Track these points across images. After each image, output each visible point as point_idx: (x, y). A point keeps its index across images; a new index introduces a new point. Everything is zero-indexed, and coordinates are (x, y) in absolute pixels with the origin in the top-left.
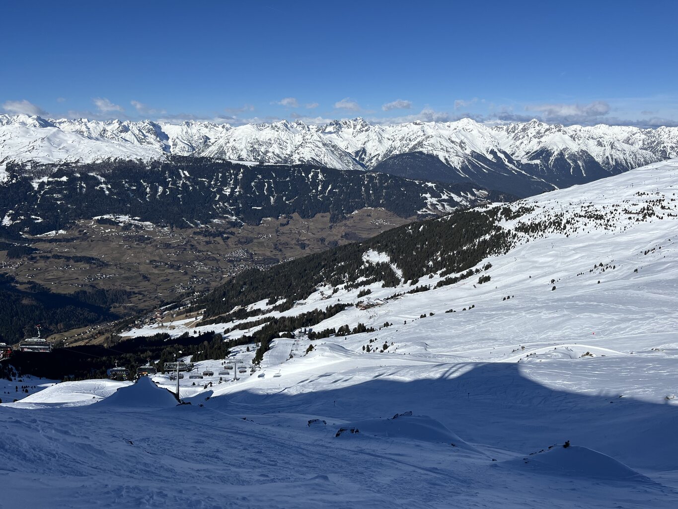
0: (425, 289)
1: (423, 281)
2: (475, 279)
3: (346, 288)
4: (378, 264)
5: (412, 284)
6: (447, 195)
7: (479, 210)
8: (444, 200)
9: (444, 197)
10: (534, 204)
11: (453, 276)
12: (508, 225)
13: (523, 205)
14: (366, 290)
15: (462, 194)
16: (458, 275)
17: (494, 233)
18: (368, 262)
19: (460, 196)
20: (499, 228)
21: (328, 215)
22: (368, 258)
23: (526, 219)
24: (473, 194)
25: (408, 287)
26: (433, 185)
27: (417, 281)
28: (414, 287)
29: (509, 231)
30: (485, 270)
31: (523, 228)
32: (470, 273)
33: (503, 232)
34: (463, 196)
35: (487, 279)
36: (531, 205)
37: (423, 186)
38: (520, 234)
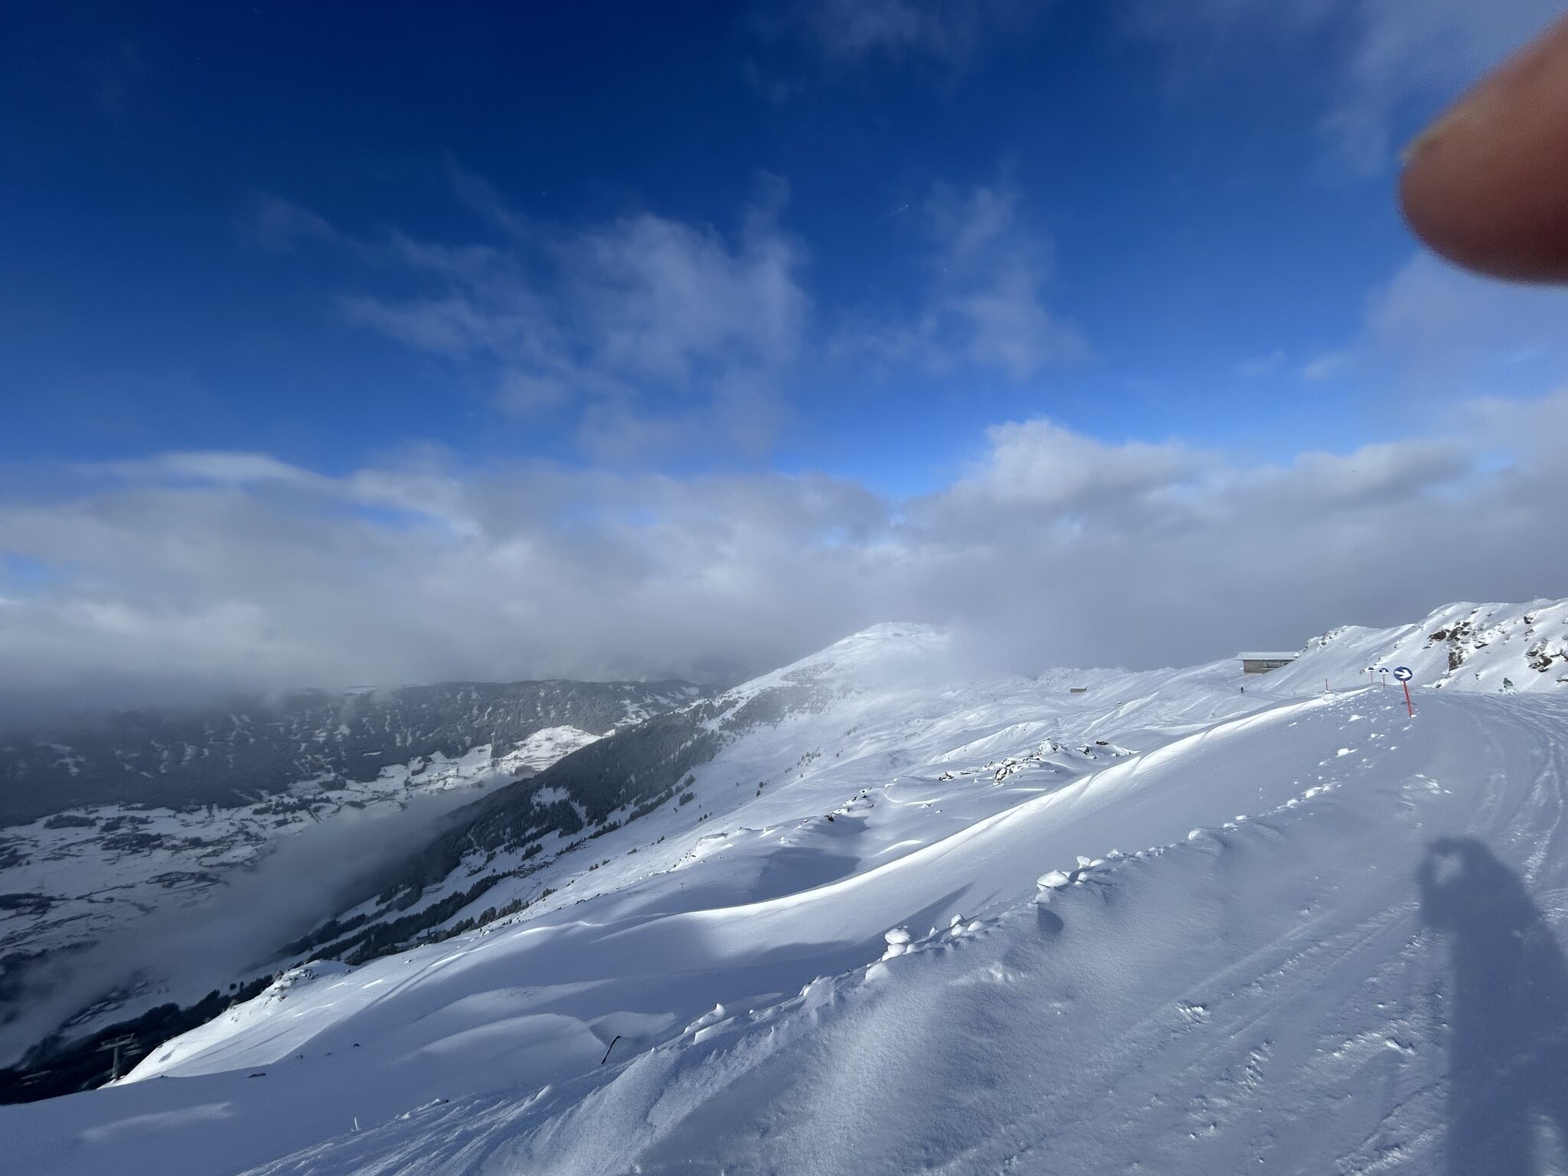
0: (614, 827)
2: (675, 800)
3: (506, 849)
4: (553, 804)
5: (597, 824)
7: (680, 712)
10: (737, 696)
11: (649, 802)
13: (727, 698)
14: (535, 846)
16: (655, 800)
17: (696, 737)
18: (538, 804)
21: (489, 748)
22: (538, 800)
25: (593, 829)
27: (605, 819)
28: (600, 828)
29: (713, 732)
30: (688, 786)
31: (727, 725)
32: (670, 795)
33: (706, 734)
35: (688, 798)
36: (734, 697)
38: (726, 733)
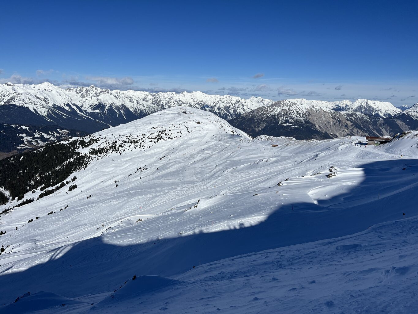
0: (30, 201)
1: (28, 196)
2: (66, 188)
5: (19, 199)
6: (39, 134)
7: (64, 143)
8: (37, 138)
9: (37, 135)
10: (99, 137)
11: (50, 188)
12: (84, 151)
13: (92, 138)
15: (50, 133)
16: (54, 187)
17: (75, 157)
19: (49, 134)
20: (79, 153)
23: (95, 146)
24: (58, 133)
25: (16, 202)
26: (27, 128)
27: (23, 197)
28: (21, 201)
29: (86, 154)
30: (73, 181)
31: (94, 152)
32: (63, 185)
33: (82, 156)
34: (51, 134)
35: (75, 187)
36: (97, 137)
37: (19, 128)
38: (93, 156)
